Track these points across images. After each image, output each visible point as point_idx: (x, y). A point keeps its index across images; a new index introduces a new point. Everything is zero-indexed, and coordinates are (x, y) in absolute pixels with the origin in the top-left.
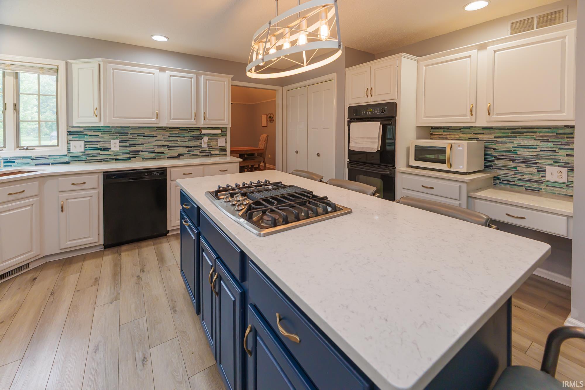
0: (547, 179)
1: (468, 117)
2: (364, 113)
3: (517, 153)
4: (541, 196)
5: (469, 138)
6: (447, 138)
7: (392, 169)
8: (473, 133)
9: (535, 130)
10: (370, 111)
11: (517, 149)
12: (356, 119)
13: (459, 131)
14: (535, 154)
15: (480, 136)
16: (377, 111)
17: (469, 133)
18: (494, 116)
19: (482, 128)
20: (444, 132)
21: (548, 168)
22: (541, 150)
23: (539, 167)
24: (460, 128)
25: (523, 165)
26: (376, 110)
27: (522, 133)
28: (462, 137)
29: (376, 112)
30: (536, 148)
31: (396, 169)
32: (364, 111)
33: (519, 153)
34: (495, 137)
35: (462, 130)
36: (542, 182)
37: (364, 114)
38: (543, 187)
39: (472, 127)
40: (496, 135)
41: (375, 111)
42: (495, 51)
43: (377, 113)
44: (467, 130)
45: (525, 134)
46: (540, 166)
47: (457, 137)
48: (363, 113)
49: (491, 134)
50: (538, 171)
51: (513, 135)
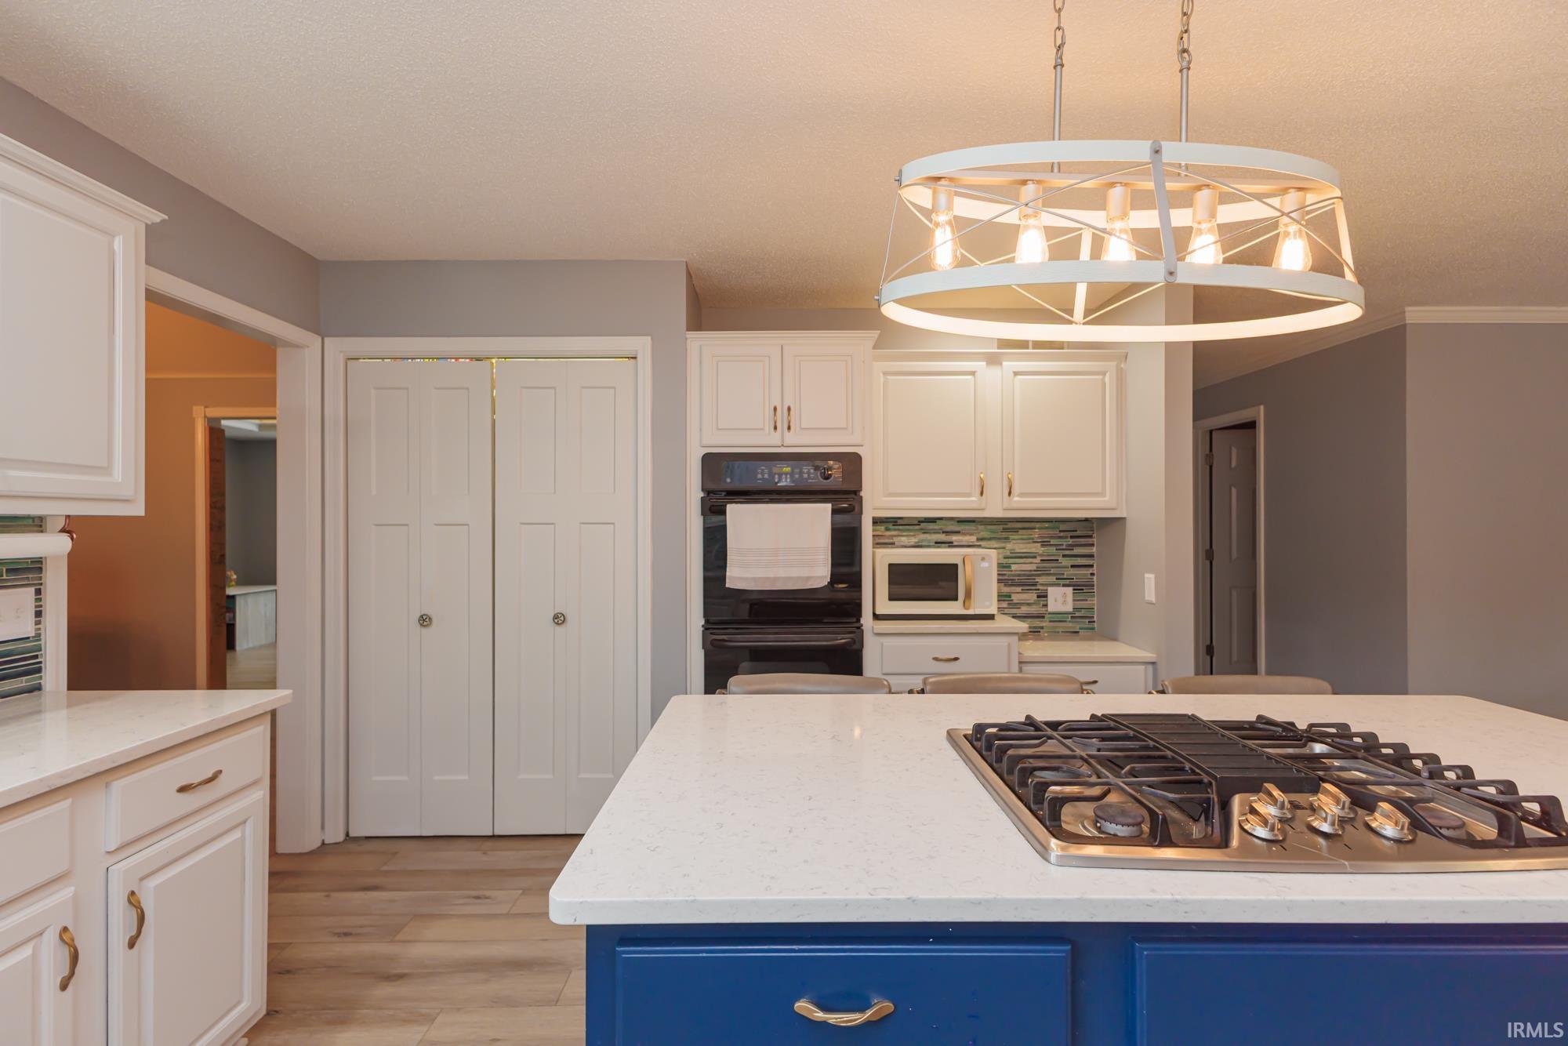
0: (1051, 609)
1: (974, 499)
2: (763, 476)
3: (1010, 567)
4: (1042, 639)
5: (936, 543)
6: (893, 544)
7: (855, 630)
8: (943, 532)
9: (1032, 525)
10: (786, 474)
11: (1011, 561)
12: (724, 493)
13: (917, 527)
14: (1033, 567)
15: (954, 538)
16: (809, 473)
17: (936, 532)
18: (1016, 499)
19: (958, 522)
20: (887, 529)
21: (1050, 590)
22: (1041, 560)
23: (1038, 590)
24: (919, 522)
25: (1019, 589)
26: (805, 471)
27: (1016, 530)
28: (923, 541)
29: (806, 476)
30: (1035, 557)
31: (863, 628)
32: (763, 470)
33: (1014, 567)
34: (978, 540)
35: (923, 525)
36: (1041, 617)
37: (763, 479)
38: (1044, 624)
39: (941, 519)
40: (980, 536)
41: (801, 473)
42: (1016, 374)
43: (809, 478)
44: (931, 526)
45: (1021, 532)
46: (1041, 588)
47: (913, 541)
48: (760, 476)
49: (971, 534)
50: (1038, 597)
51: (1004, 535)
